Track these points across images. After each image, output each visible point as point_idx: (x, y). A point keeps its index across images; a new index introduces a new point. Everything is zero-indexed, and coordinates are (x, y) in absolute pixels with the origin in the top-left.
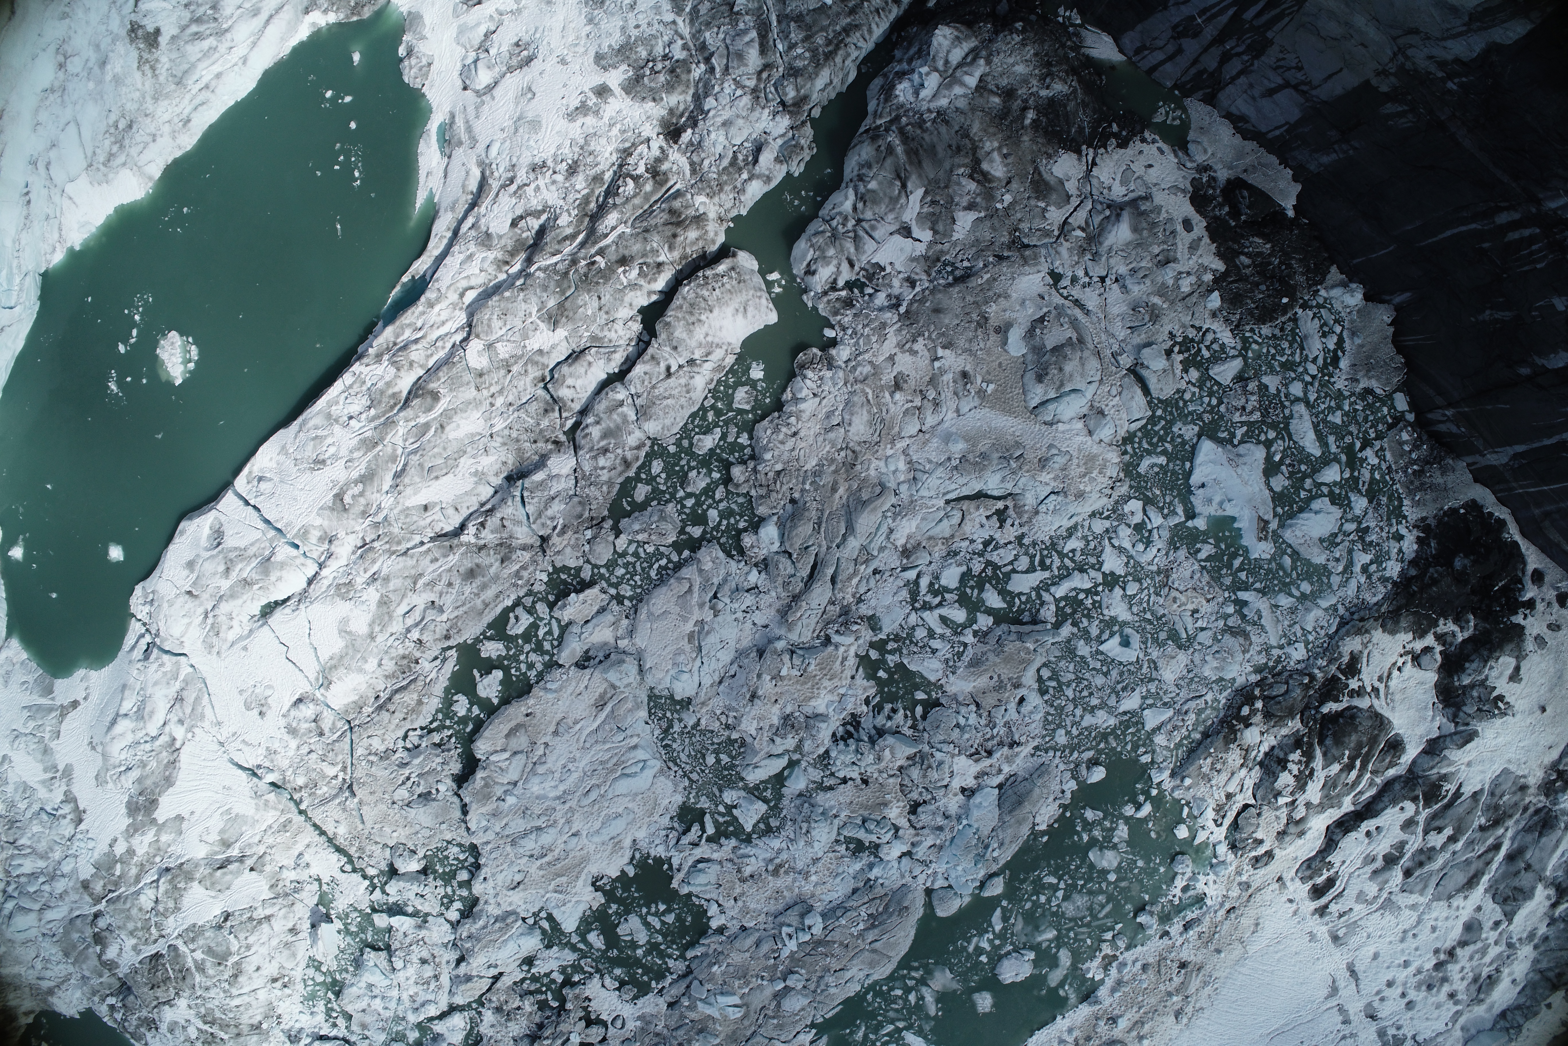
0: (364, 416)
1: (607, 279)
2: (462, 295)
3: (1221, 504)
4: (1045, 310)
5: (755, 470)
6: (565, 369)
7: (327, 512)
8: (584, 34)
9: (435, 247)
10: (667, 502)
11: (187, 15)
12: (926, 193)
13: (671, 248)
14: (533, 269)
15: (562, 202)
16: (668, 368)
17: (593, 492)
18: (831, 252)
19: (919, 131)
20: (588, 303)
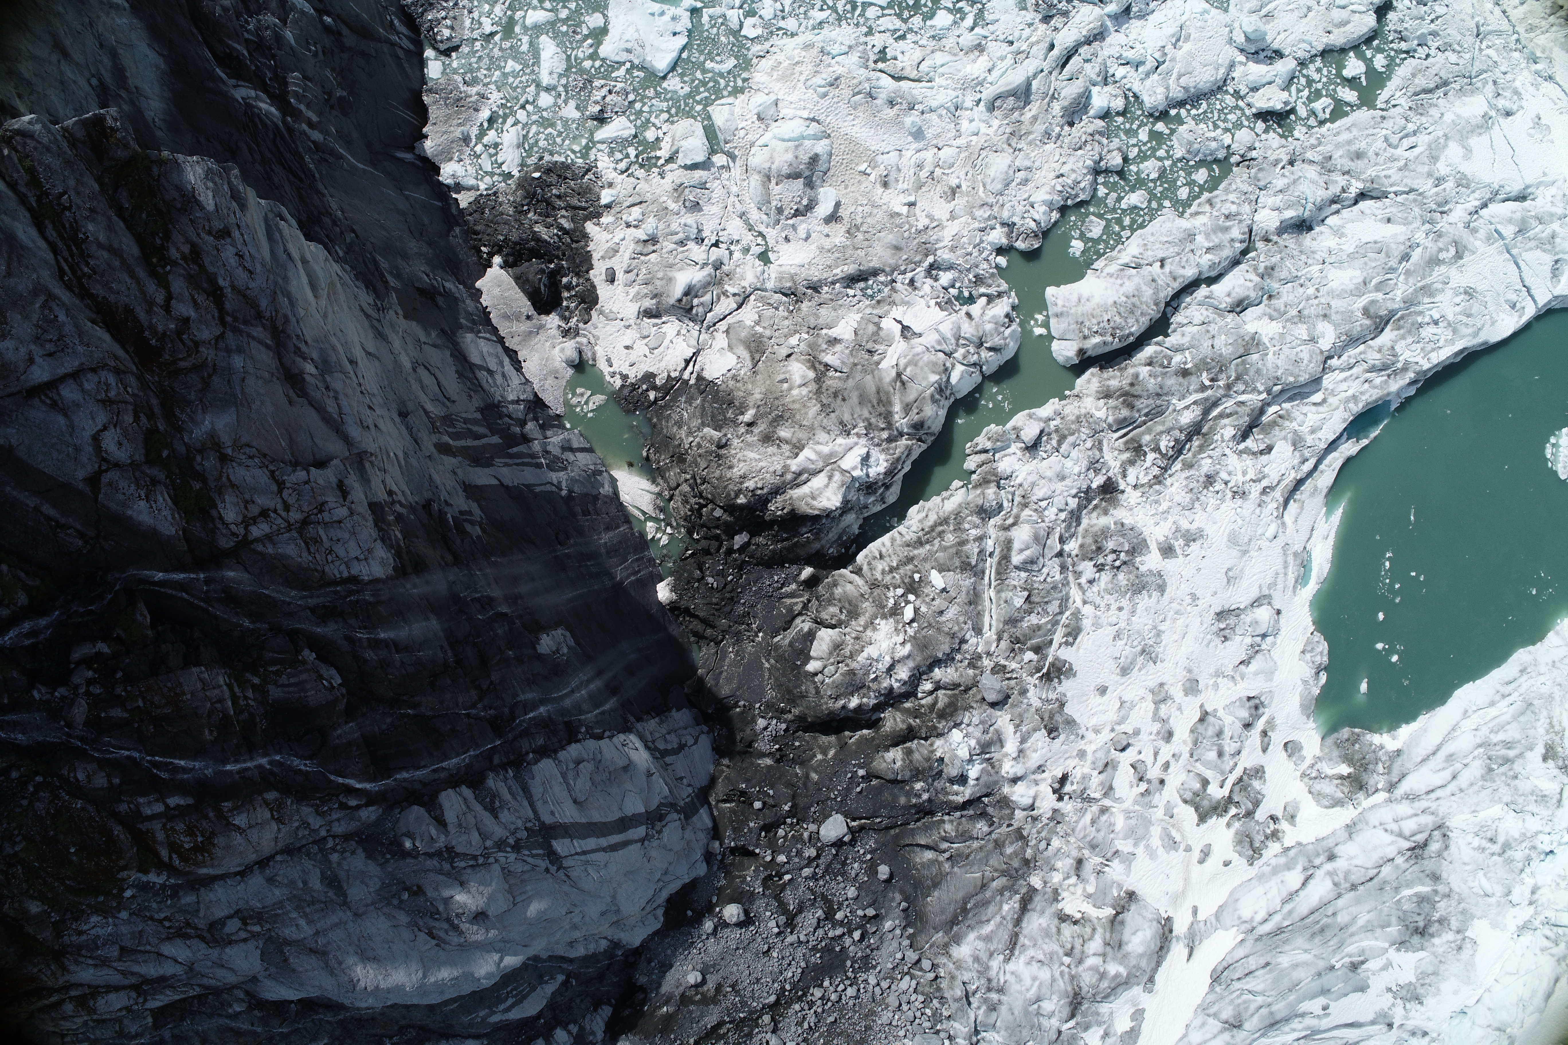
0: (1427, 319)
1: (1203, 361)
2: (1324, 401)
3: (662, 14)
4: (790, 222)
5: (1101, 159)
6: (1253, 295)
7: (1470, 247)
8: (1168, 622)
9: (1336, 460)
10: (1180, 160)
11: (1517, 767)
12: (878, 363)
13: (1137, 376)
14: (1264, 395)
15: (1228, 451)
16: (1162, 266)
17: (1245, 187)
18: (989, 327)
19: (873, 420)
20: (1224, 345)
